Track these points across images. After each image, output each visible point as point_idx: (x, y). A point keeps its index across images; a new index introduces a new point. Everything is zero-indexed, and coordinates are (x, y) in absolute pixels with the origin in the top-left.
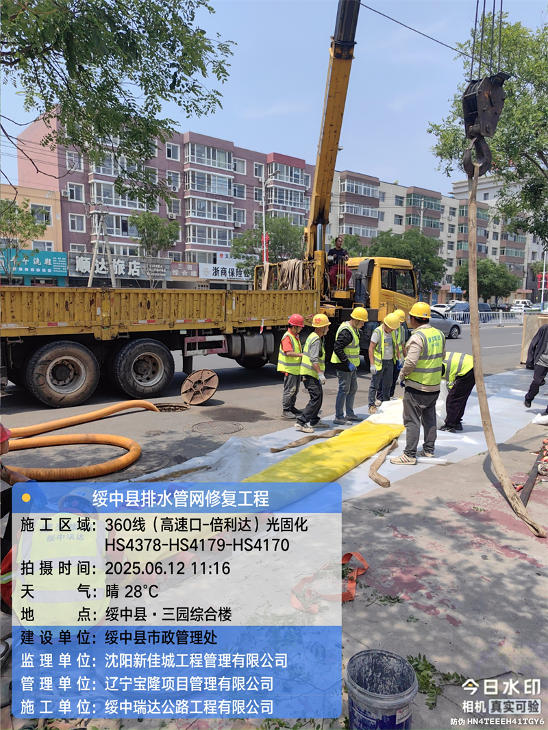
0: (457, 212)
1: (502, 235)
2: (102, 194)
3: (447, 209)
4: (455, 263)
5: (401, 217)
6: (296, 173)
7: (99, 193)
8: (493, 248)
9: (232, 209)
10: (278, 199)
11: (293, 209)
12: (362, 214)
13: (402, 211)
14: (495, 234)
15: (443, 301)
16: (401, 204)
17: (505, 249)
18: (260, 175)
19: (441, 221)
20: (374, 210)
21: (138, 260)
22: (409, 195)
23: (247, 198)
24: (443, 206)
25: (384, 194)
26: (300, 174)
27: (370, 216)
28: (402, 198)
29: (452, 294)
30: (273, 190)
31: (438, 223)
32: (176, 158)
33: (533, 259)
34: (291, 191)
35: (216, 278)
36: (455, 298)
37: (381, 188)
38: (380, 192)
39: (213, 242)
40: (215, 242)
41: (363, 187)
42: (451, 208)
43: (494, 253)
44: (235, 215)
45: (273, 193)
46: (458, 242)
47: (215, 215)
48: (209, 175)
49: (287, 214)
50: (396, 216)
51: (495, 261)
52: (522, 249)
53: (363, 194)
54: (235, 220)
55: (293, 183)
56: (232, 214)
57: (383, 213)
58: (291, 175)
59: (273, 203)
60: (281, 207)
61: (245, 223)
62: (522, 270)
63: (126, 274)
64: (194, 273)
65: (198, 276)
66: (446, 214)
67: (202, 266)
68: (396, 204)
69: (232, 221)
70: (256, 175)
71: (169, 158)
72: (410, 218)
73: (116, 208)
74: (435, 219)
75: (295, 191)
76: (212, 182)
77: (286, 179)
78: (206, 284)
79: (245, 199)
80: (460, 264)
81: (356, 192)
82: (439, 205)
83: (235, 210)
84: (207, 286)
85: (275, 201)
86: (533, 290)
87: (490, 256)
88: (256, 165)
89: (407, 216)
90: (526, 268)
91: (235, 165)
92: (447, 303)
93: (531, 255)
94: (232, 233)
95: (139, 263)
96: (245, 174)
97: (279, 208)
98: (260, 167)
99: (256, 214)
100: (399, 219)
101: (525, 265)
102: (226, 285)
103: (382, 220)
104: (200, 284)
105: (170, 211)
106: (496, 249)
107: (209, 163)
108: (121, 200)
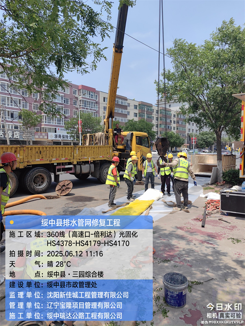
0: (159, 112)
1: (177, 122)
2: (1, 100)
3: (155, 111)
4: (159, 133)
5: (136, 114)
6: (92, 94)
8: (174, 127)
10: (84, 105)
11: (91, 109)
12: (120, 112)
13: (137, 111)
14: (174, 121)
16: (136, 109)
17: (178, 128)
18: (76, 94)
19: (153, 116)
20: (125, 110)
21: (19, 131)
22: (139, 105)
24: (153, 110)
25: (129, 104)
26: (93, 94)
27: (124, 113)
28: (137, 106)
30: (82, 101)
31: (151, 116)
33: (189, 132)
34: (90, 102)
35: (56, 139)
37: (128, 102)
40: (55, 123)
41: (120, 101)
43: (174, 129)
44: (65, 111)
45: (82, 102)
46: (160, 124)
49: (88, 111)
50: (134, 113)
51: (174, 132)
52: (184, 128)
53: (120, 104)
54: (65, 113)
55: (90, 98)
56: (63, 111)
57: (129, 112)
58: (90, 95)
59: (82, 106)
60: (85, 108)
61: (69, 115)
62: (185, 136)
63: (13, 138)
64: (46, 137)
65: (48, 138)
66: (155, 113)
67: (50, 134)
68: (134, 108)
70: (74, 94)
73: (8, 107)
75: (91, 102)
77: (87, 96)
78: (51, 142)
79: (69, 104)
80: (161, 133)
81: (118, 103)
82: (151, 109)
83: (64, 109)
84: (52, 143)
85: (83, 106)
86: (190, 144)
87: (172, 130)
88: (74, 90)
89: (139, 113)
90: (186, 135)
93: (188, 130)
94: (64, 119)
95: (19, 133)
96: (69, 93)
97: (84, 109)
98: (76, 91)
99: (74, 111)
100: (136, 115)
101: (186, 134)
102: (61, 142)
103: (129, 115)
104: (49, 142)
105: (34, 109)
106: (175, 127)
108: (10, 104)
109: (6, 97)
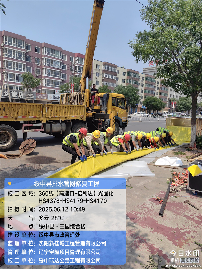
0: (145, 79)
1: (160, 88)
2: (8, 65)
3: (141, 78)
4: (143, 98)
5: (125, 80)
7: (6, 64)
8: (157, 93)
9: (61, 73)
10: (79, 71)
12: (110, 78)
13: (125, 78)
14: (158, 88)
15: (139, 111)
16: (125, 75)
17: (161, 93)
19: (139, 82)
20: (115, 77)
21: (23, 92)
22: (128, 72)
23: (67, 69)
24: (140, 77)
25: (119, 71)
27: (113, 79)
28: (125, 73)
29: (142, 109)
30: (77, 67)
31: (138, 83)
32: (39, 53)
33: (170, 97)
35: (55, 100)
36: (143, 110)
37: (118, 69)
38: (117, 70)
39: (53, 86)
40: (54, 86)
41: (111, 68)
42: (142, 77)
43: (157, 94)
44: (62, 76)
45: (77, 69)
46: (145, 90)
47: (54, 75)
48: (52, 60)
50: (123, 79)
51: (157, 97)
53: (111, 71)
54: (62, 78)
57: (118, 78)
59: (77, 72)
60: (80, 74)
61: (66, 79)
62: (166, 101)
63: (18, 97)
64: (46, 98)
66: (141, 79)
67: (49, 95)
68: (123, 75)
69: (61, 78)
70: (71, 61)
71: (36, 52)
72: (128, 81)
73: (14, 71)
74: (137, 81)
76: (53, 62)
77: (82, 63)
78: (51, 102)
79: (66, 70)
80: (145, 98)
82: (138, 76)
83: (62, 74)
84: (51, 103)
85: (78, 71)
86: (170, 108)
87: (156, 95)
88: (71, 57)
89: (127, 79)
90: (168, 100)
91: (63, 57)
92: (141, 112)
93: (170, 96)
94: (61, 83)
96: (66, 60)
97: (79, 74)
98: (72, 58)
99: (70, 76)
100: (124, 81)
101: (168, 99)
102: (58, 102)
103: (118, 81)
104: (48, 102)
105: (36, 73)
106: (158, 93)
107: (52, 55)
108: (16, 68)
109: (12, 62)
